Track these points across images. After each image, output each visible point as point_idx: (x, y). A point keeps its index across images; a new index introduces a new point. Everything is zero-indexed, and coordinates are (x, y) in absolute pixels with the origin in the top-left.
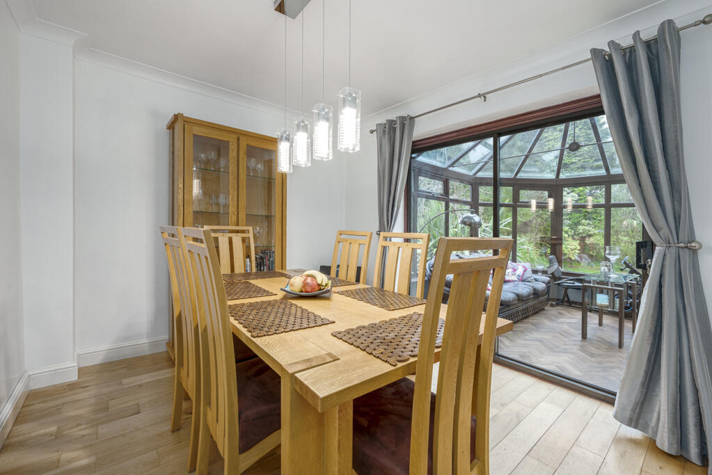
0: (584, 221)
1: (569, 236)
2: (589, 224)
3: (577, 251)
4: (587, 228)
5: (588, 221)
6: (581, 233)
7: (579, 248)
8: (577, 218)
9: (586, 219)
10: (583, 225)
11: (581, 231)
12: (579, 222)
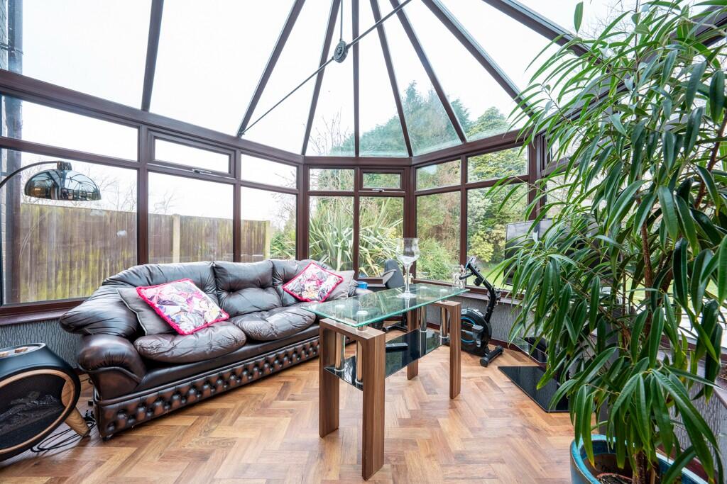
0: (497, 225)
1: (484, 239)
2: (502, 228)
3: (491, 254)
4: (499, 231)
5: (501, 225)
6: (495, 237)
7: (492, 250)
8: (492, 223)
9: (500, 224)
10: (497, 229)
11: (495, 235)
12: (493, 226)
